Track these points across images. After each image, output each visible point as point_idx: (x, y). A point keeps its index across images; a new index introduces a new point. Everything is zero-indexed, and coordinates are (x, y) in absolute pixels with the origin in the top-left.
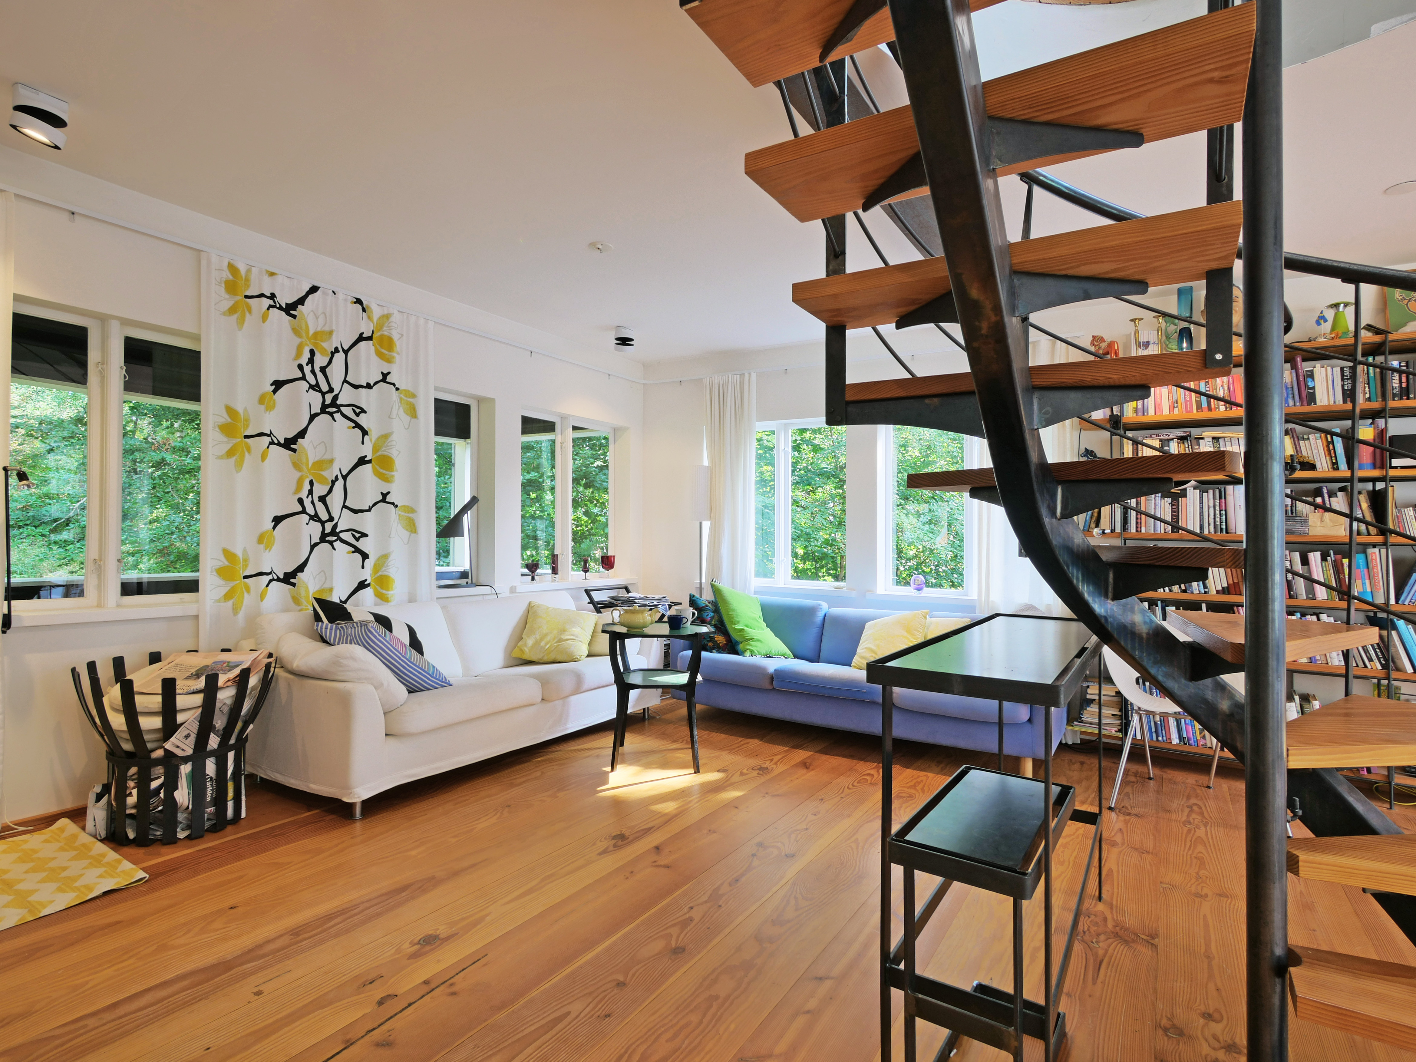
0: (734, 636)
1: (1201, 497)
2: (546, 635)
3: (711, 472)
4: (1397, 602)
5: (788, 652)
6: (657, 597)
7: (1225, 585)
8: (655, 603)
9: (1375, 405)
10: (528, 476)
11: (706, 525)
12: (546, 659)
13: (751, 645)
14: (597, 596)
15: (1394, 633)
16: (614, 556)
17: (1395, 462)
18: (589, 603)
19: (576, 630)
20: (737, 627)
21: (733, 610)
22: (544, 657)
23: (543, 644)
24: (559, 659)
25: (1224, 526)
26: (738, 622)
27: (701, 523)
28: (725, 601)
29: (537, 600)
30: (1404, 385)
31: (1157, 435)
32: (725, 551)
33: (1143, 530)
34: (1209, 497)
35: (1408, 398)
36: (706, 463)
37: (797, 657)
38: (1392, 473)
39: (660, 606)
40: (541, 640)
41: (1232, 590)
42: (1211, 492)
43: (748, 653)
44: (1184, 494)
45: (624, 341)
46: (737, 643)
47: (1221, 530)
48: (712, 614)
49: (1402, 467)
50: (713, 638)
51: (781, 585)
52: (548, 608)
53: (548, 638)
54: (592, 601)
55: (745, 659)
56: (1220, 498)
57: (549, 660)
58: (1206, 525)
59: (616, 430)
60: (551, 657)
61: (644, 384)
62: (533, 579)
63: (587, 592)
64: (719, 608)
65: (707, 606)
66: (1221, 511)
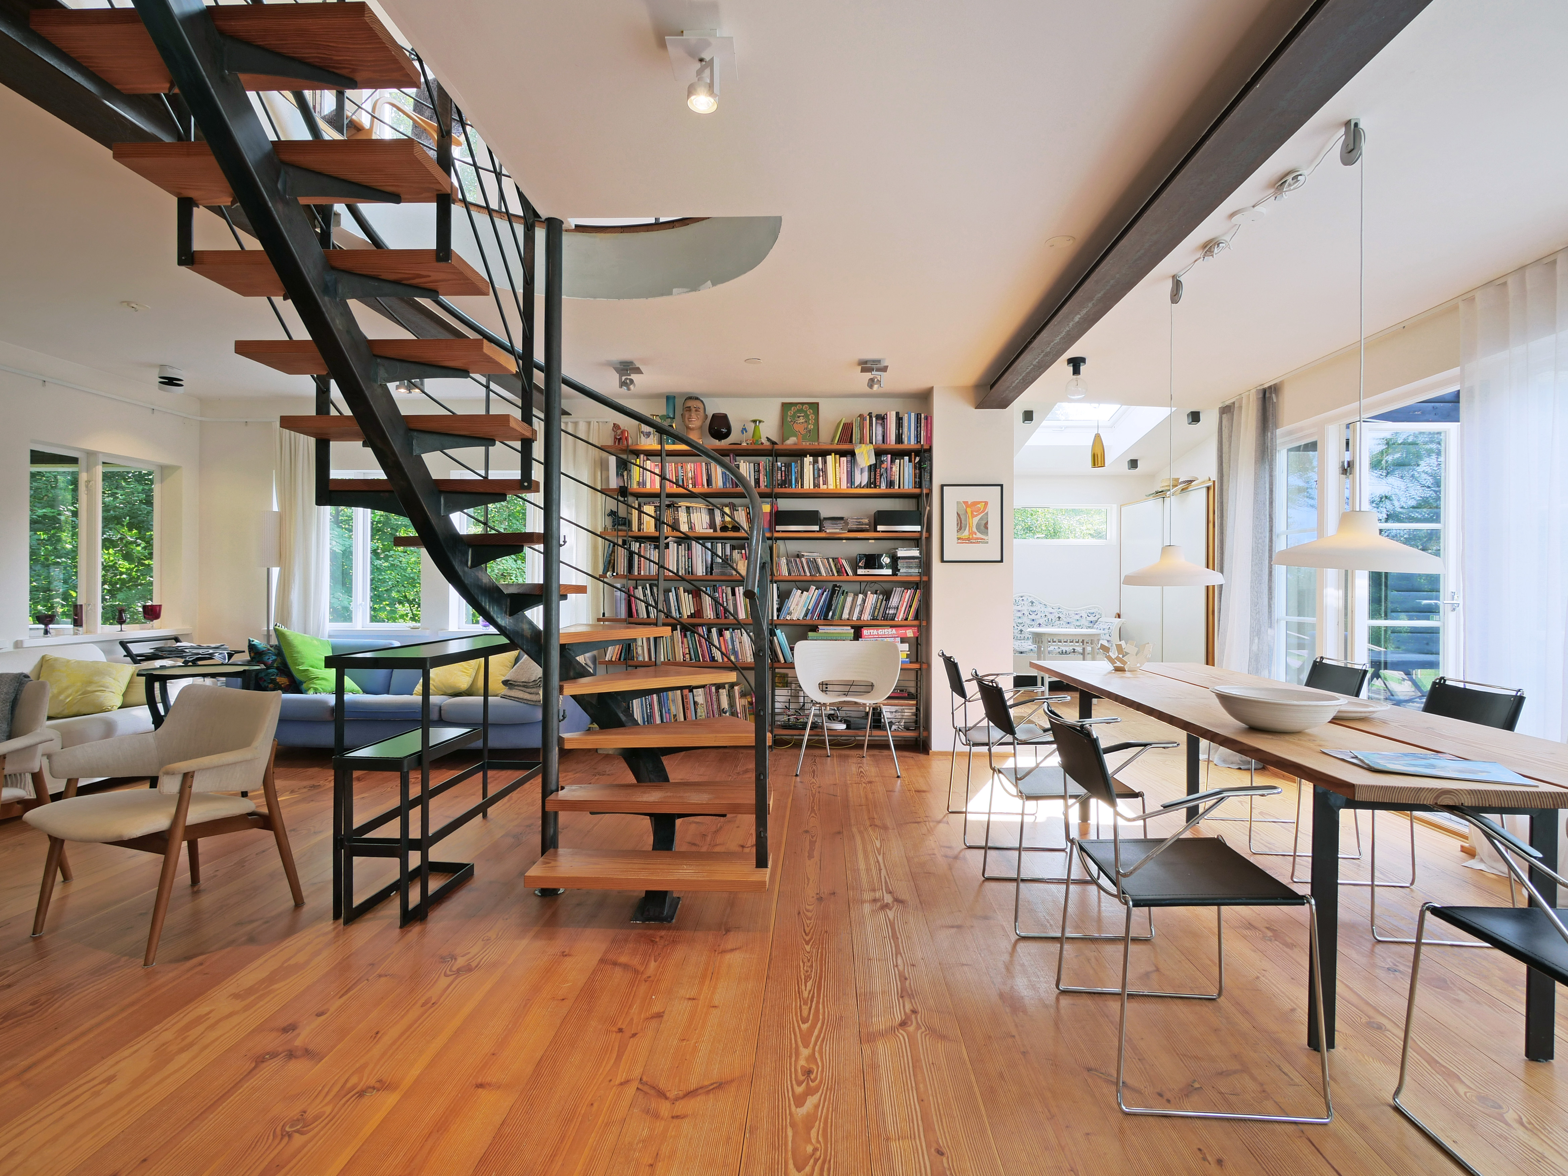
0: (297, 676)
1: (678, 549)
2: (67, 688)
3: (281, 519)
4: (778, 618)
5: (358, 689)
6: (213, 645)
7: (693, 612)
8: (211, 651)
9: (768, 490)
10: (40, 512)
11: (275, 572)
12: (66, 712)
13: (315, 684)
14: (135, 649)
15: (775, 638)
16: (160, 606)
17: (778, 528)
18: (125, 656)
19: (108, 680)
20: (301, 668)
21: (298, 652)
22: (63, 710)
23: (62, 697)
24: (84, 710)
25: (690, 570)
26: (303, 663)
27: (268, 569)
28: (289, 644)
29: (53, 654)
30: (783, 478)
31: (653, 503)
32: (295, 596)
33: (642, 574)
34: (682, 548)
35: (785, 487)
36: (275, 508)
37: (366, 692)
38: (776, 535)
39: (216, 654)
40: (60, 693)
41: (697, 615)
42: (683, 545)
43: (311, 691)
44: (667, 546)
45: (171, 381)
46: (301, 683)
47: (689, 572)
48: (274, 657)
49: (783, 531)
50: (275, 679)
51: (359, 627)
52: (68, 661)
53: (69, 691)
54: (129, 654)
55: (310, 696)
56: (688, 550)
57: (71, 714)
58: (680, 569)
59: (163, 468)
60: (74, 710)
61: (201, 421)
62: (46, 632)
63: (123, 644)
64: (282, 652)
65: (269, 650)
66: (688, 558)
